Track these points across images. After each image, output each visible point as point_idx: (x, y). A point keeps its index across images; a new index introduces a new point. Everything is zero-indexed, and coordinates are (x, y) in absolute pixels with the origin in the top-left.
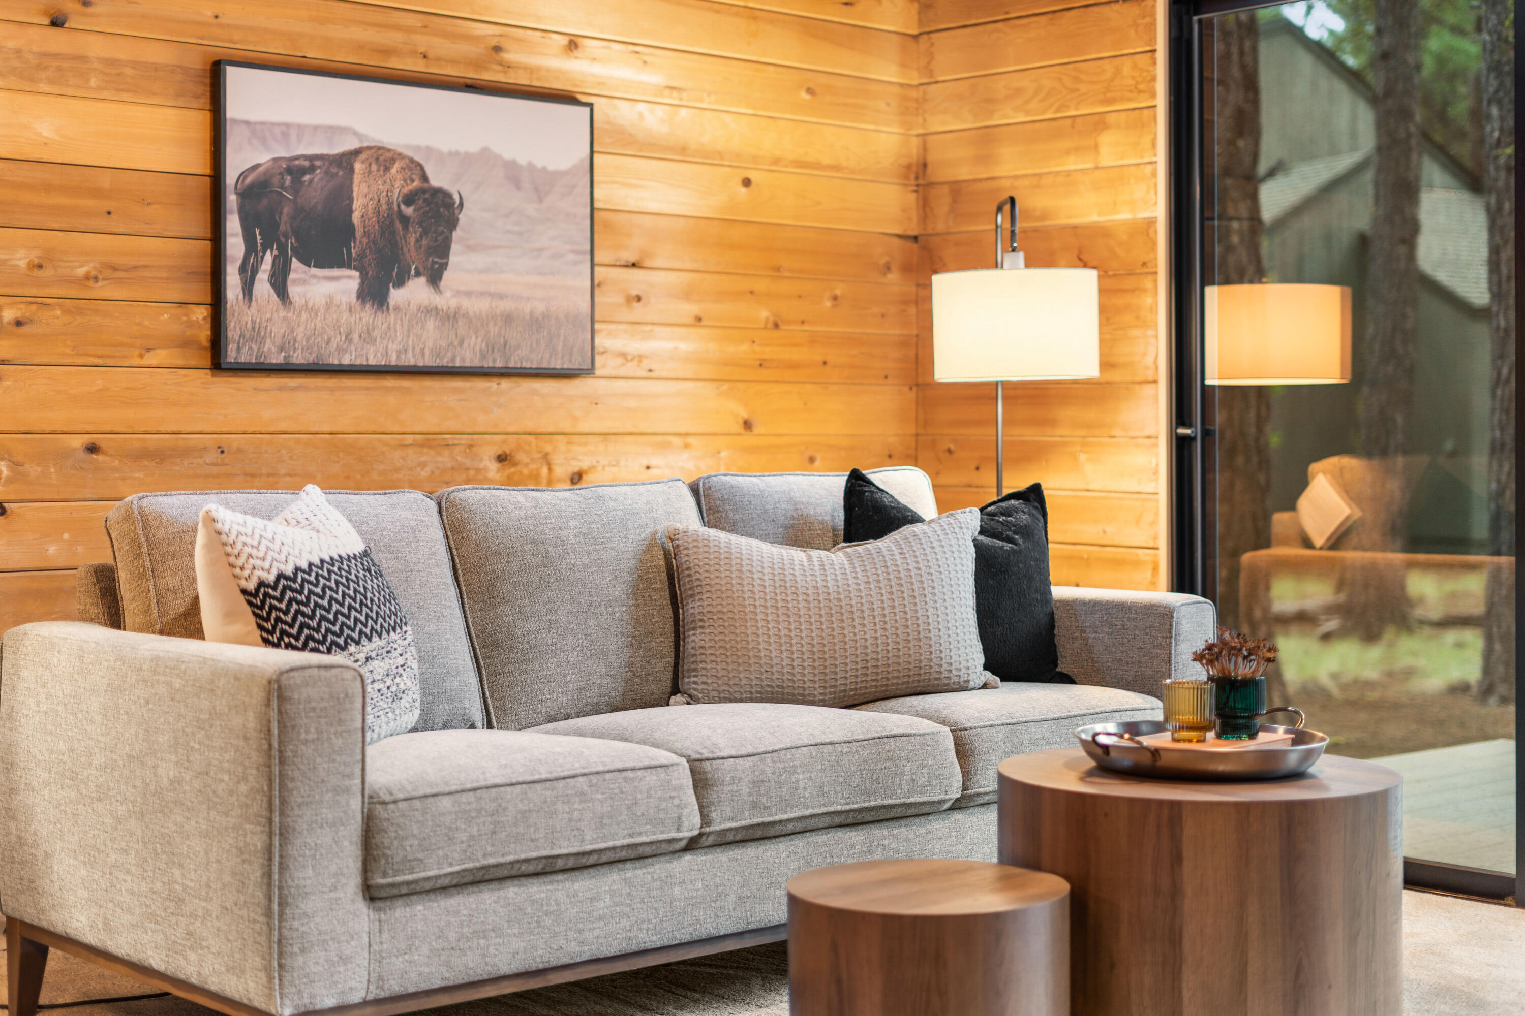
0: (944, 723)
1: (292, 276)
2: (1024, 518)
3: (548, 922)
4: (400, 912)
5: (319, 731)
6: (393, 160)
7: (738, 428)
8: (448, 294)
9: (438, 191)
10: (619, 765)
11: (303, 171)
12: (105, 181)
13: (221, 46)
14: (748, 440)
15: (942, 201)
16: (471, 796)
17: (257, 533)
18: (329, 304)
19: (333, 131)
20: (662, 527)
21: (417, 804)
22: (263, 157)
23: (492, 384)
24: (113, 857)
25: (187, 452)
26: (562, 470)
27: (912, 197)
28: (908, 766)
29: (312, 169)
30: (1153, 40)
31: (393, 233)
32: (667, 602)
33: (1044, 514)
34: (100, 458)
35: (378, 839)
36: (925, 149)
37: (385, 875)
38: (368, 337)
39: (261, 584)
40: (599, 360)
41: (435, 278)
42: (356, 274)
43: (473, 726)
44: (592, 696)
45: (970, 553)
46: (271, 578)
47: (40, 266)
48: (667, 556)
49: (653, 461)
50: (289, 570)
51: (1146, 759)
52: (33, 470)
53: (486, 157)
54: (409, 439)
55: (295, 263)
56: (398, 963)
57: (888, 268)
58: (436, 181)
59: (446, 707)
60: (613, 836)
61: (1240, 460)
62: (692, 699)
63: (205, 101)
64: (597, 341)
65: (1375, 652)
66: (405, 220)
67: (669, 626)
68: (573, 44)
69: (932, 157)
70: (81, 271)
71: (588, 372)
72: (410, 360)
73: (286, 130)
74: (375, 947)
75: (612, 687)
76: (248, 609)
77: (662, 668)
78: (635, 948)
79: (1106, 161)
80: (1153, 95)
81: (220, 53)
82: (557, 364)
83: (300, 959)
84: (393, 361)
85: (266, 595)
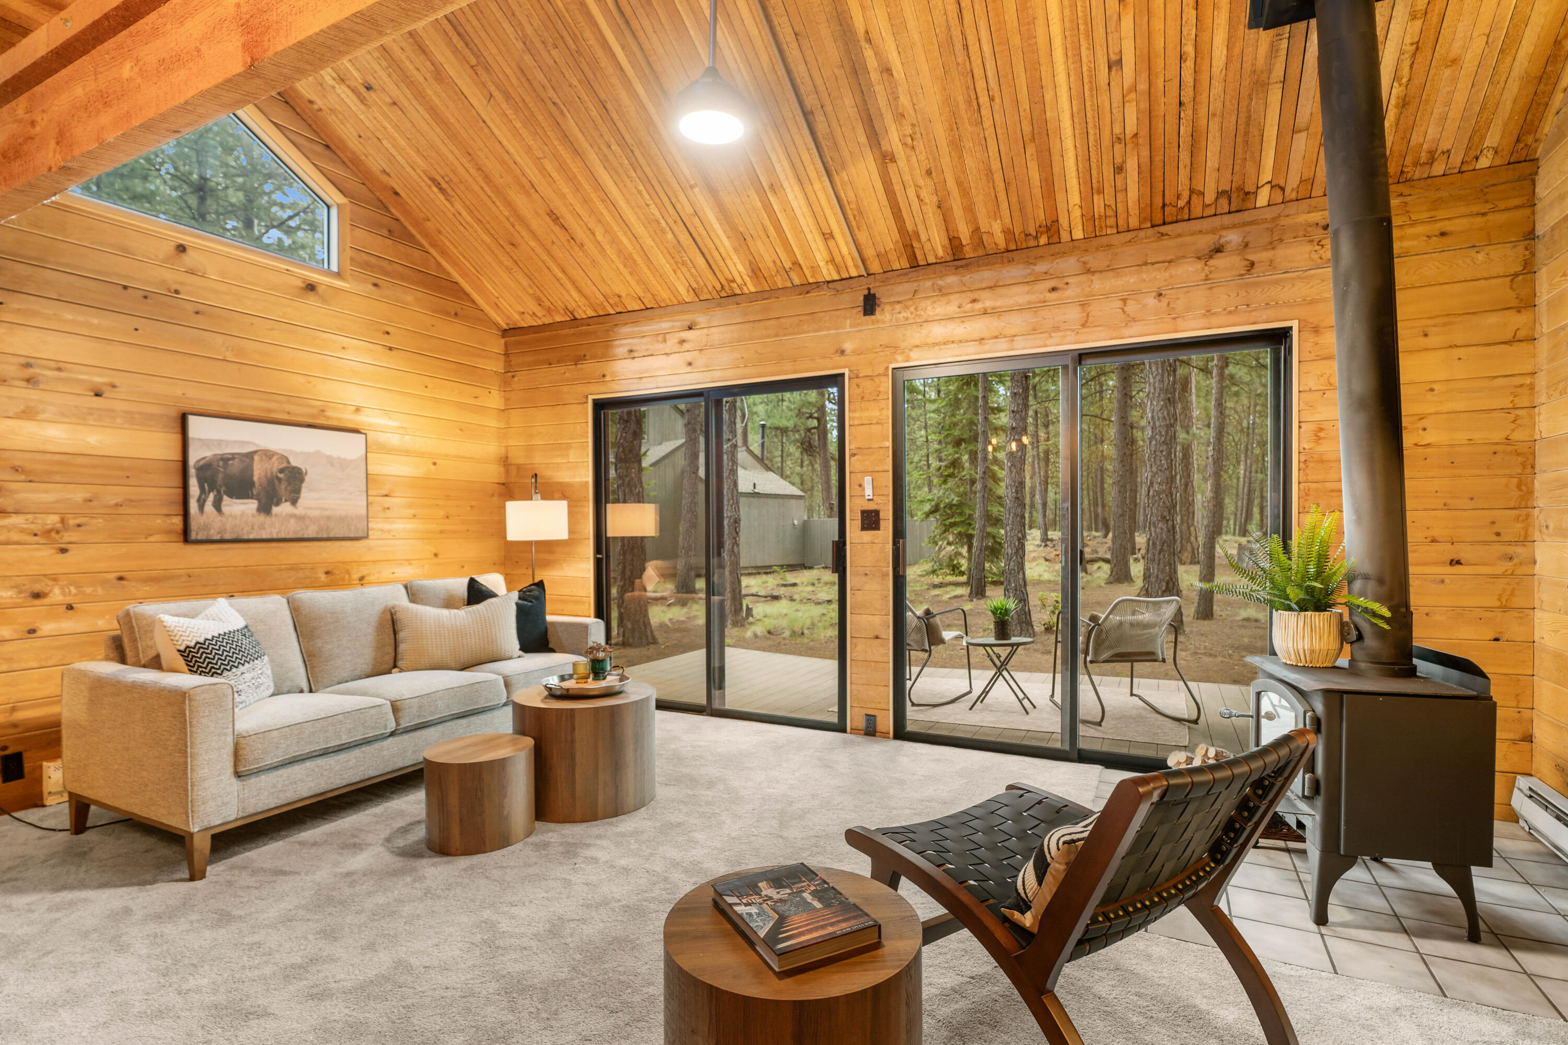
0: (499, 674)
1: (224, 503)
2: (536, 593)
3: (326, 773)
4: (253, 780)
5: (210, 712)
6: (273, 455)
7: (432, 556)
8: (300, 509)
9: (294, 468)
10: (358, 708)
11: (229, 459)
12: (126, 463)
13: (186, 407)
14: (436, 560)
15: (513, 471)
16: (287, 729)
17: (185, 626)
18: (243, 514)
19: (243, 443)
20: (391, 603)
21: (261, 736)
22: (208, 454)
23: (322, 544)
24: (116, 767)
25: (172, 578)
26: (356, 576)
27: (502, 469)
28: (484, 693)
29: (233, 459)
30: (587, 418)
31: (274, 484)
32: (392, 632)
33: (544, 590)
34: (124, 583)
35: (241, 752)
36: (507, 452)
37: (245, 766)
38: (262, 527)
39: (188, 647)
40: (370, 533)
41: (294, 502)
42: (256, 501)
43: (302, 691)
44: (358, 672)
45: (514, 607)
46: (192, 644)
47: (90, 501)
48: (392, 615)
49: (395, 571)
50: (202, 640)
51: (565, 692)
52: (89, 590)
53: (318, 454)
54: (283, 567)
55: (225, 497)
56: (253, 801)
57: (493, 495)
58: (294, 463)
59: (289, 683)
60: (356, 736)
61: (636, 551)
62: (402, 671)
63: (179, 429)
64: (370, 525)
65: (685, 610)
66: (279, 480)
67: (393, 641)
68: (358, 410)
69: (509, 455)
70: (113, 502)
71: (367, 537)
72: (283, 535)
73: (220, 443)
74: (241, 796)
75: (368, 668)
76: (181, 658)
77: (389, 658)
78: (367, 777)
79: (571, 460)
80: (587, 438)
81: (185, 410)
82: (352, 535)
83: (202, 807)
84: (275, 536)
85: (190, 651)
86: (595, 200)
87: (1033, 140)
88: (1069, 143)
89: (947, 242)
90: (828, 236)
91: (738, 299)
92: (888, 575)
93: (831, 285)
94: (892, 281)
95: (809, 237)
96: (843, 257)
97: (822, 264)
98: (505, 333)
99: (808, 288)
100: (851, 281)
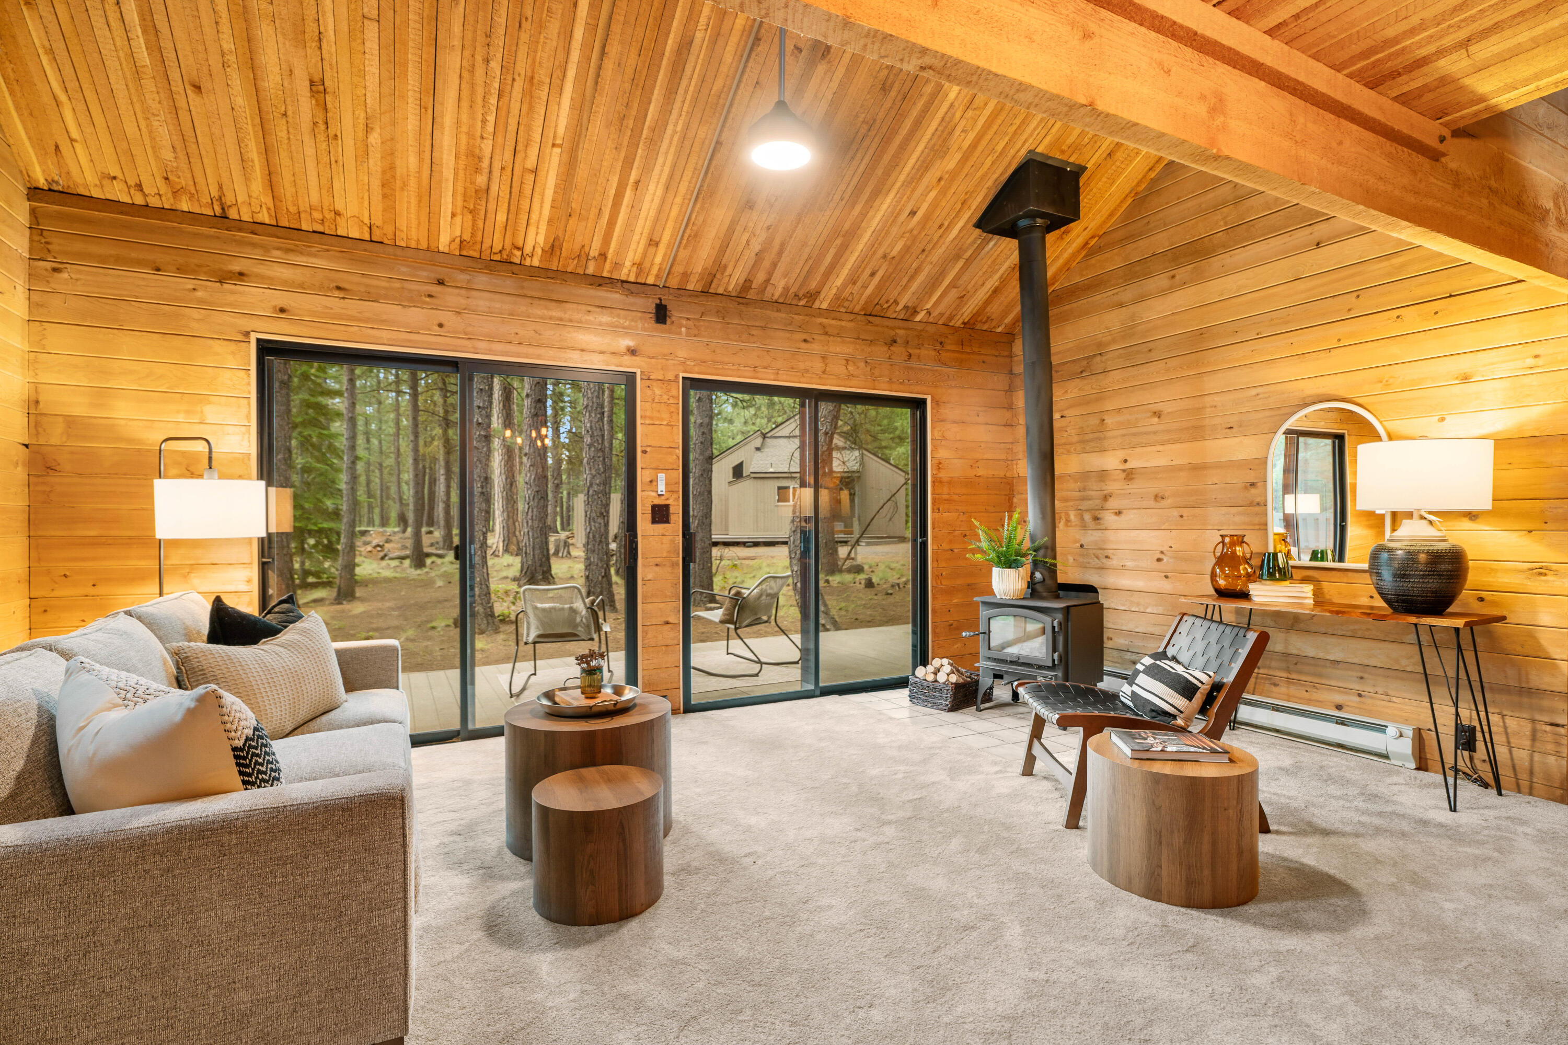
36: (39, 392)
69: (45, 398)
86: (410, 100)
87: (844, 236)
88: (860, 247)
89: (741, 281)
90: (653, 243)
91: (514, 268)
92: (678, 565)
93: (625, 285)
94: (684, 299)
95: (636, 237)
96: (652, 264)
97: (628, 264)
98: (34, 192)
99: (601, 281)
100: (646, 287)
